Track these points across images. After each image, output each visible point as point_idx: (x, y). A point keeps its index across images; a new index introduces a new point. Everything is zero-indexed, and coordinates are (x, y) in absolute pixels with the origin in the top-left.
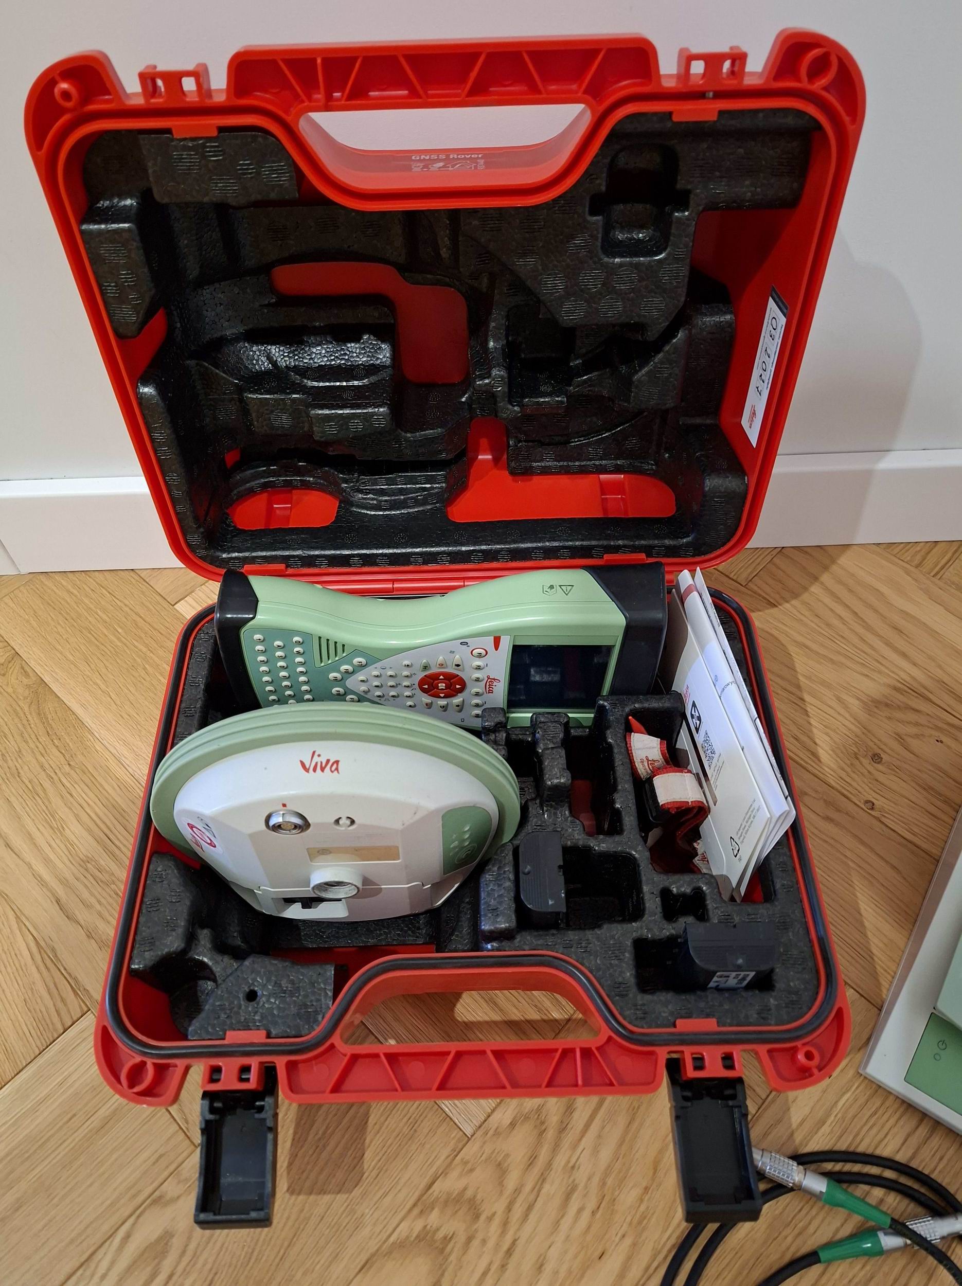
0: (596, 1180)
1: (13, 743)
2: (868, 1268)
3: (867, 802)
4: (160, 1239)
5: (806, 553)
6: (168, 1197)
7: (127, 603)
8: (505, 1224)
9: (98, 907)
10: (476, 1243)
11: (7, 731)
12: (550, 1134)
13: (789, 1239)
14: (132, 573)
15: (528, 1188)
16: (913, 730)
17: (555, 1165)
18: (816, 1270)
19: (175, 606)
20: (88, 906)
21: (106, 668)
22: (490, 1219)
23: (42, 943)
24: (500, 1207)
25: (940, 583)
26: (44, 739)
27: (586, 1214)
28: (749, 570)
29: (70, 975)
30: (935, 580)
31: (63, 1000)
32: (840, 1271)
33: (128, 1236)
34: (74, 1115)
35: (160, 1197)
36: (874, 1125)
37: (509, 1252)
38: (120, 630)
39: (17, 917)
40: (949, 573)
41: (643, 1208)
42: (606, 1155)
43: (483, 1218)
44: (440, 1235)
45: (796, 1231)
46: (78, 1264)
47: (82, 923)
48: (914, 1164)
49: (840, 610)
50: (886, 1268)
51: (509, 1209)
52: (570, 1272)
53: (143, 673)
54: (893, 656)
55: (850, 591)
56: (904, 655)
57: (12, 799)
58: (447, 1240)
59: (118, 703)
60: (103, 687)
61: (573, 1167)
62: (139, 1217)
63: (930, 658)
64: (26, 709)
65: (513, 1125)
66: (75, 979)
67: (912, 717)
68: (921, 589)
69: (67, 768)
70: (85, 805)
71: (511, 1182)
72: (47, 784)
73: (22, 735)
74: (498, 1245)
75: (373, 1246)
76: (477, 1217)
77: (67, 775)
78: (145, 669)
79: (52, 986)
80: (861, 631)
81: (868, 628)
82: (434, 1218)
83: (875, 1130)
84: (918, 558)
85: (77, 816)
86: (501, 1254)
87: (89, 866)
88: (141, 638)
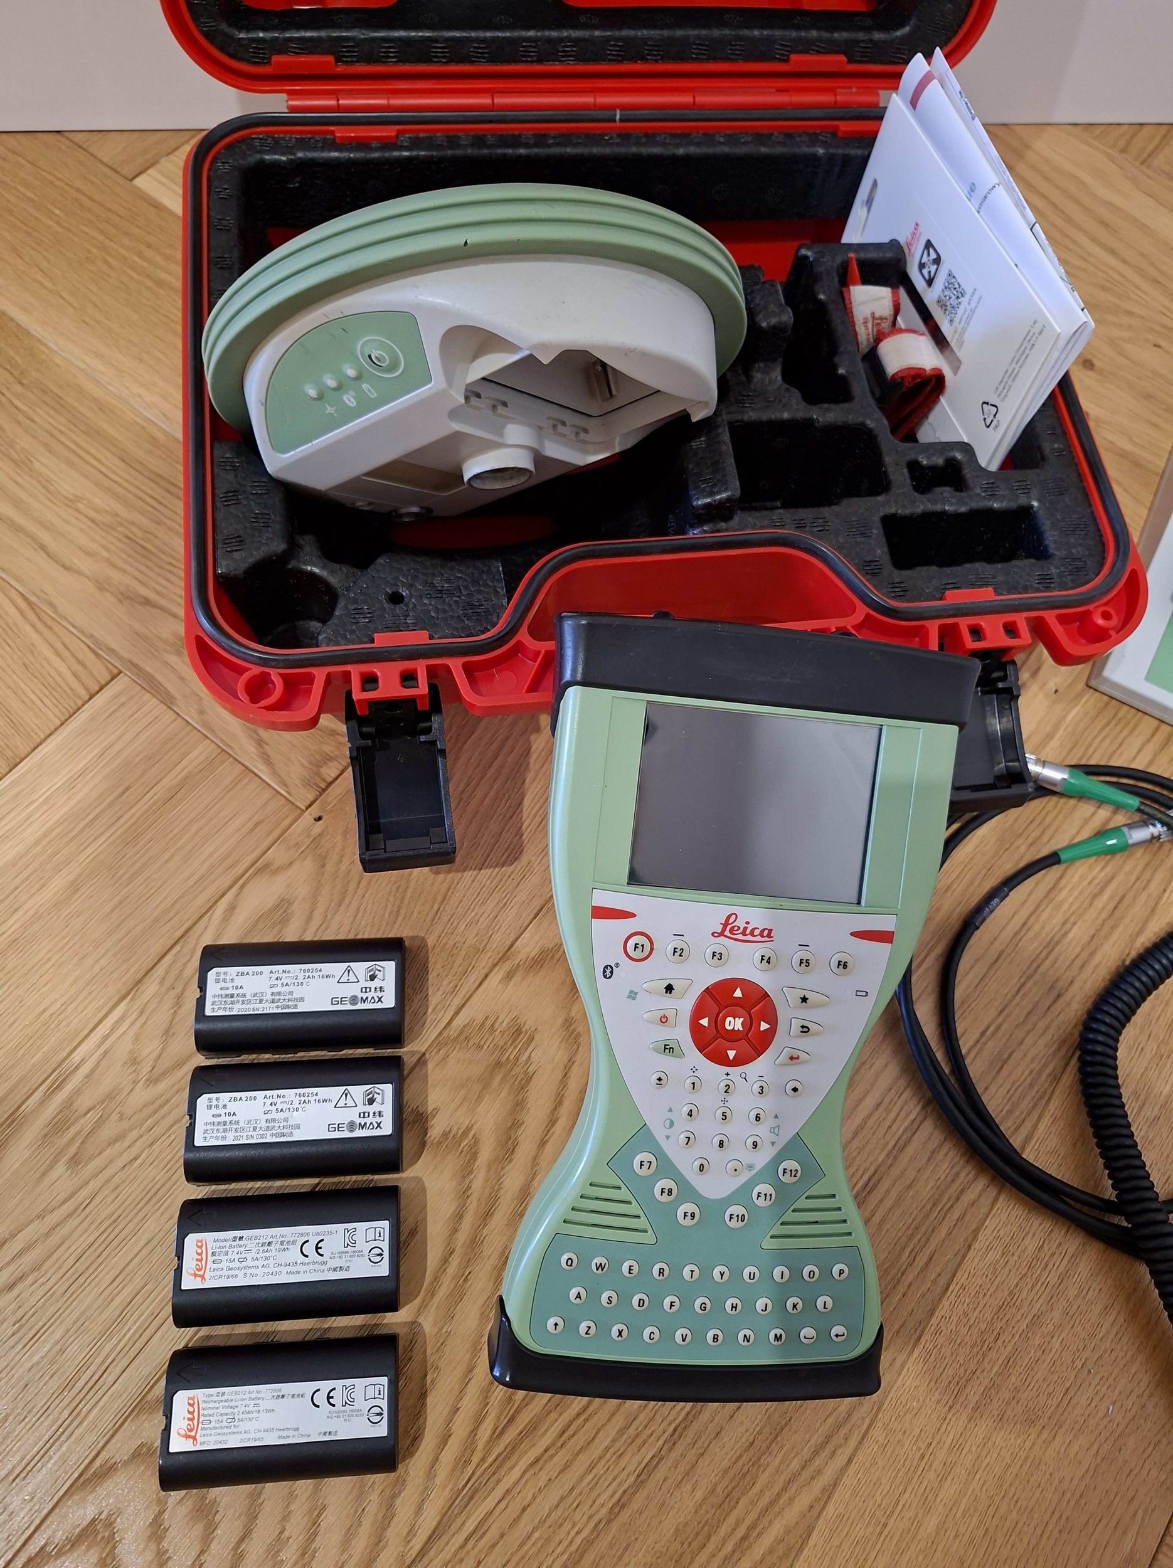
2: (1108, 869)
4: (276, 907)
6: (276, 865)
7: (60, 176)
13: (1023, 849)
14: (58, 136)
16: (1126, 334)
18: (1054, 872)
19: (138, 182)
21: (49, 261)
23: (33, 599)
25: (1150, 172)
29: (83, 632)
30: (1144, 168)
31: (80, 662)
32: (1079, 872)
33: (232, 908)
34: (128, 788)
35: (267, 866)
36: (1106, 737)
38: (57, 212)
40: (1160, 160)
45: (1030, 840)
46: (171, 942)
47: (87, 572)
48: (1151, 770)
50: (1127, 868)
53: (105, 268)
54: (1101, 253)
56: (1112, 252)
59: (76, 304)
60: (49, 285)
62: (242, 887)
63: (1142, 255)
66: (91, 637)
67: (1126, 320)
68: (1127, 178)
69: (18, 388)
70: (56, 433)
77: (18, 396)
78: (106, 262)
79: (59, 647)
81: (1069, 220)
83: (1108, 741)
84: (1121, 143)
85: (46, 446)
87: (80, 506)
88: (91, 222)
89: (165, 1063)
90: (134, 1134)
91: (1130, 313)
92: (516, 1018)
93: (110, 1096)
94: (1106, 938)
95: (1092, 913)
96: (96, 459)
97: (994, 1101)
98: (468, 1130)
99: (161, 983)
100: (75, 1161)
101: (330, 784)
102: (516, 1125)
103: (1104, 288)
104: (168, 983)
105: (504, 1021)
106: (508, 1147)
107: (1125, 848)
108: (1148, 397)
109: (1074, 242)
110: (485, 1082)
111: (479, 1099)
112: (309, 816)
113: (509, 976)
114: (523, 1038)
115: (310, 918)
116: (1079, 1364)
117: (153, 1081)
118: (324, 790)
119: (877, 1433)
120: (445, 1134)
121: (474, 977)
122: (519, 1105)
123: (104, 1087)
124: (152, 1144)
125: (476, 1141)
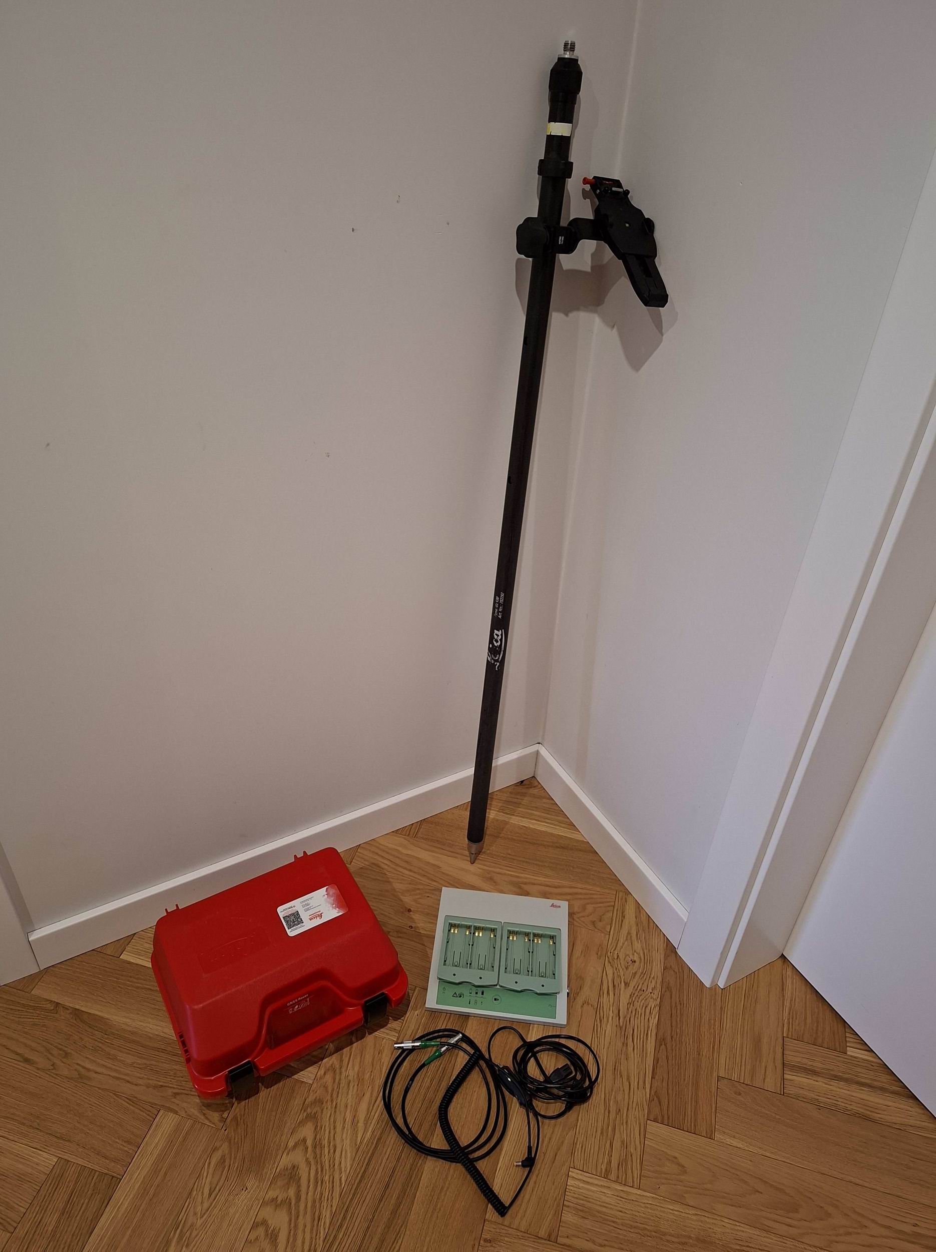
0: (356, 1076)
2: (440, 1061)
3: (410, 926)
4: (221, 1159)
5: (369, 844)
6: (218, 1147)
7: (96, 964)
8: (332, 1101)
9: (146, 1076)
10: (325, 1110)
12: (338, 1071)
14: (93, 951)
15: (336, 1088)
16: (418, 897)
17: (342, 1078)
18: (426, 1068)
19: (120, 957)
20: (142, 1078)
21: (102, 993)
22: (327, 1102)
23: (129, 1098)
24: (329, 1097)
25: (417, 839)
27: (356, 1086)
28: (350, 858)
29: (147, 1102)
31: (148, 1111)
32: (432, 1065)
33: (209, 1163)
34: (172, 1140)
35: (215, 1148)
36: (434, 1022)
37: (336, 1107)
39: (114, 1094)
40: (419, 835)
41: (372, 1077)
42: (356, 1068)
43: (324, 1103)
44: (313, 1113)
45: (418, 1061)
46: (196, 1179)
47: (143, 1084)
48: (445, 1028)
49: (386, 862)
50: (445, 1057)
51: (332, 1096)
52: (355, 1103)
53: (119, 989)
54: (407, 872)
55: (388, 853)
56: (410, 870)
57: (88, 1056)
58: (315, 1114)
61: (348, 1076)
62: (210, 1157)
65: (325, 1074)
66: (150, 1102)
67: (418, 892)
68: (411, 844)
69: (105, 1036)
70: (120, 1045)
71: (330, 1090)
72: (101, 1045)
73: (79, 1032)
74: (332, 1108)
75: (293, 1126)
76: (323, 1103)
77: (107, 1039)
78: (119, 987)
79: (141, 1109)
80: (394, 867)
81: (397, 865)
82: (309, 1110)
83: (434, 1024)
84: (408, 832)
85: (119, 1051)
86: (333, 1110)
87: (135, 1065)
88: (111, 976)
89: (203, 1212)
90: (201, 1233)
91: (419, 889)
92: (293, 1164)
93: (192, 1225)
94: (442, 1081)
95: (438, 1075)
96: (135, 1049)
97: (420, 1138)
98: (287, 1198)
99: (196, 1191)
100: (187, 1246)
101: (226, 1119)
102: (299, 1191)
103: (410, 884)
104: (198, 1190)
105: (290, 1166)
106: (298, 1198)
107: (441, 1055)
108: (428, 914)
109: (399, 871)
110: (288, 1184)
111: (288, 1189)
112: (223, 1130)
113: (288, 1154)
114: (296, 1169)
115: (230, 1159)
116: (454, 1196)
117: (201, 1217)
118: (225, 1121)
119: (408, 1232)
120: (282, 1201)
121: (279, 1157)
122: (299, 1186)
123: (189, 1224)
124: (206, 1233)
125: (290, 1199)
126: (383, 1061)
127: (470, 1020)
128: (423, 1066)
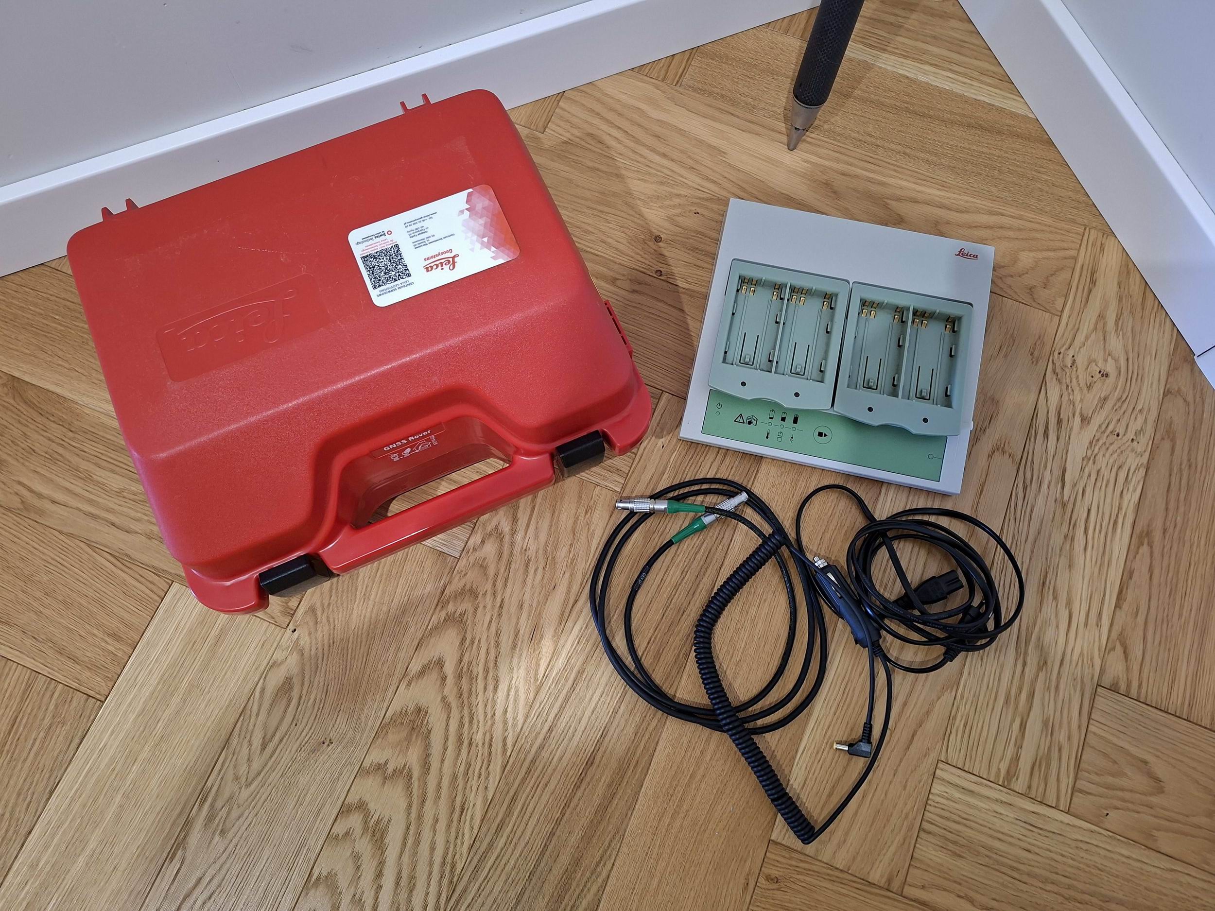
0: (541, 552)
1: (15, 430)
2: (701, 537)
3: (657, 271)
4: (284, 683)
5: (582, 91)
6: (279, 661)
7: (52, 293)
8: (494, 594)
9: (146, 518)
10: (480, 610)
11: (5, 423)
12: (507, 539)
13: (657, 539)
14: (42, 267)
15: (502, 570)
16: (678, 211)
17: (514, 553)
18: (673, 548)
20: (138, 520)
21: (61, 350)
22: (485, 594)
23: (117, 554)
24: (489, 586)
25: (681, 90)
26: (39, 419)
27: (540, 570)
28: (544, 119)
29: (148, 566)
30: (677, 88)
31: (151, 582)
32: (686, 544)
33: (263, 690)
34: (195, 642)
35: (274, 663)
36: (692, 464)
37: (501, 607)
38: (57, 317)
39: (89, 545)
40: (686, 80)
41: (571, 555)
42: (543, 537)
43: (480, 595)
44: (458, 613)
45: (659, 534)
46: (238, 715)
47: (140, 532)
48: (717, 476)
49: (615, 132)
50: (711, 534)
51: (494, 585)
52: (539, 602)
54: (657, 158)
55: (620, 115)
56: (664, 156)
57: (39, 470)
58: (462, 614)
59: (86, 374)
60: (66, 365)
61: (525, 550)
62: (265, 678)
63: (682, 152)
64: (12, 401)
65: (483, 542)
66: (153, 567)
68: (668, 98)
69: (70, 434)
70: (100, 455)
71: (491, 572)
72: (61, 450)
73: (19, 422)
74: (493, 606)
75: (419, 635)
76: (477, 597)
77: (73, 439)
79: (138, 577)
80: (632, 145)
81: (638, 141)
82: (451, 607)
83: (693, 466)
84: (663, 72)
85: (96, 464)
86: (496, 609)
87: (125, 494)
88: (77, 318)
89: (252, 775)
90: (247, 812)
91: (678, 195)
92: (417, 704)
93: (231, 798)
94: (704, 575)
95: (695, 563)
96: (125, 464)
97: (658, 677)
98: (405, 765)
99: (239, 737)
100: (223, 832)
101: (295, 611)
102: (428, 756)
103: (662, 183)
104: (242, 737)
105: (411, 707)
106: (426, 767)
107: (704, 527)
108: (695, 249)
109: (641, 155)
110: (408, 739)
111: (407, 748)
112: (289, 631)
113: (409, 684)
114: (422, 713)
115: (303, 684)
116: (715, 791)
117: (248, 785)
118: (293, 615)
119: (624, 849)
120: (395, 770)
121: (392, 689)
122: (427, 746)
123: (226, 795)
124: (256, 815)
125: (410, 769)
126: (593, 527)
127: (764, 467)
128: (670, 544)
